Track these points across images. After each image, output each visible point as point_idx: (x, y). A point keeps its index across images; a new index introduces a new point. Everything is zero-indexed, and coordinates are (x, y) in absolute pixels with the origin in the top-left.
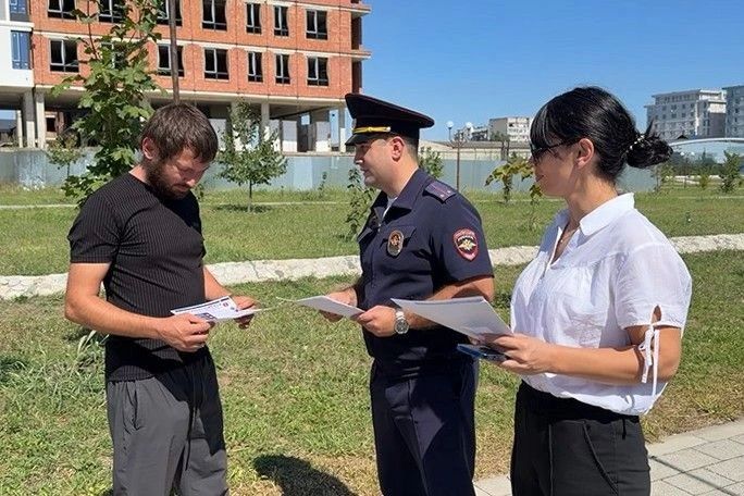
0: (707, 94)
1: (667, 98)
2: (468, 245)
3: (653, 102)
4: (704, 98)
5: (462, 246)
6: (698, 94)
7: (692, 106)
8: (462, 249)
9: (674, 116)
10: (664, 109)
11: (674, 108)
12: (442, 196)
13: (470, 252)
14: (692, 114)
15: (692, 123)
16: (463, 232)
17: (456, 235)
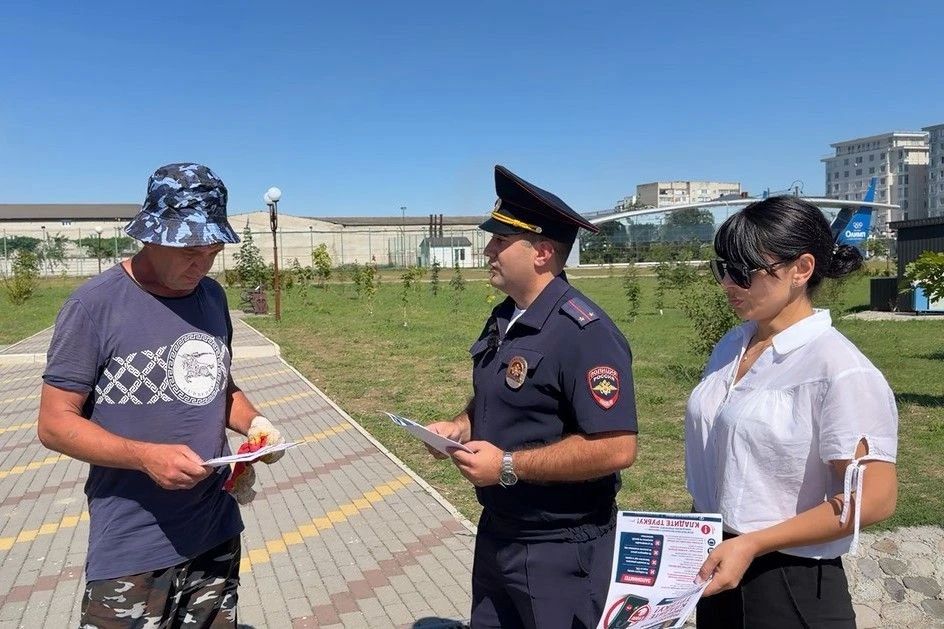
0: (906, 138)
1: (851, 147)
2: (605, 388)
3: (832, 153)
4: (900, 143)
5: (597, 388)
6: (891, 139)
7: (883, 156)
8: (598, 393)
9: (859, 172)
10: (847, 162)
11: (860, 160)
12: (582, 319)
13: (607, 398)
14: (883, 168)
15: (883, 181)
16: (602, 370)
17: (592, 373)
